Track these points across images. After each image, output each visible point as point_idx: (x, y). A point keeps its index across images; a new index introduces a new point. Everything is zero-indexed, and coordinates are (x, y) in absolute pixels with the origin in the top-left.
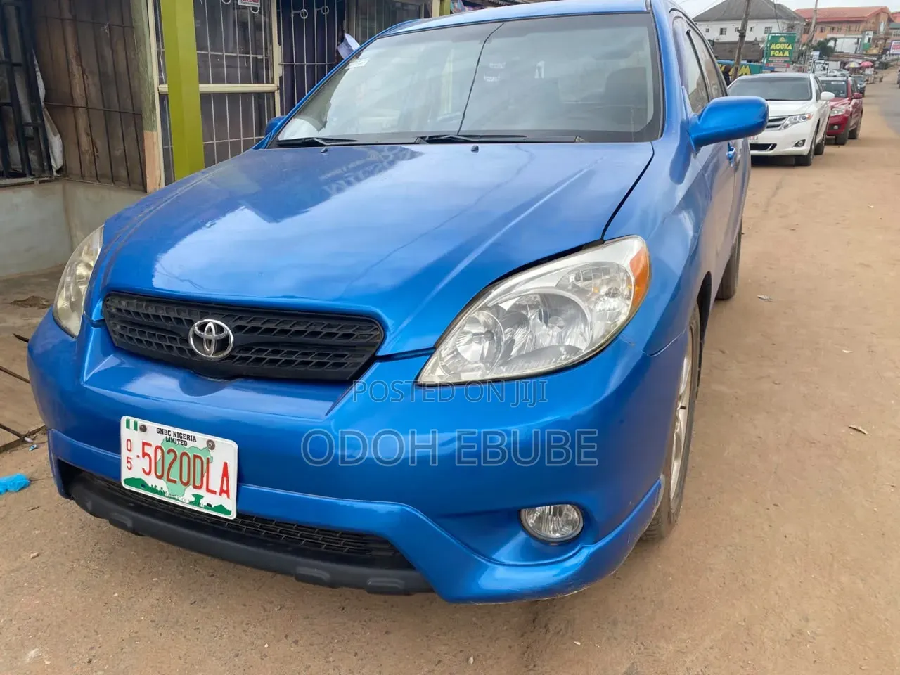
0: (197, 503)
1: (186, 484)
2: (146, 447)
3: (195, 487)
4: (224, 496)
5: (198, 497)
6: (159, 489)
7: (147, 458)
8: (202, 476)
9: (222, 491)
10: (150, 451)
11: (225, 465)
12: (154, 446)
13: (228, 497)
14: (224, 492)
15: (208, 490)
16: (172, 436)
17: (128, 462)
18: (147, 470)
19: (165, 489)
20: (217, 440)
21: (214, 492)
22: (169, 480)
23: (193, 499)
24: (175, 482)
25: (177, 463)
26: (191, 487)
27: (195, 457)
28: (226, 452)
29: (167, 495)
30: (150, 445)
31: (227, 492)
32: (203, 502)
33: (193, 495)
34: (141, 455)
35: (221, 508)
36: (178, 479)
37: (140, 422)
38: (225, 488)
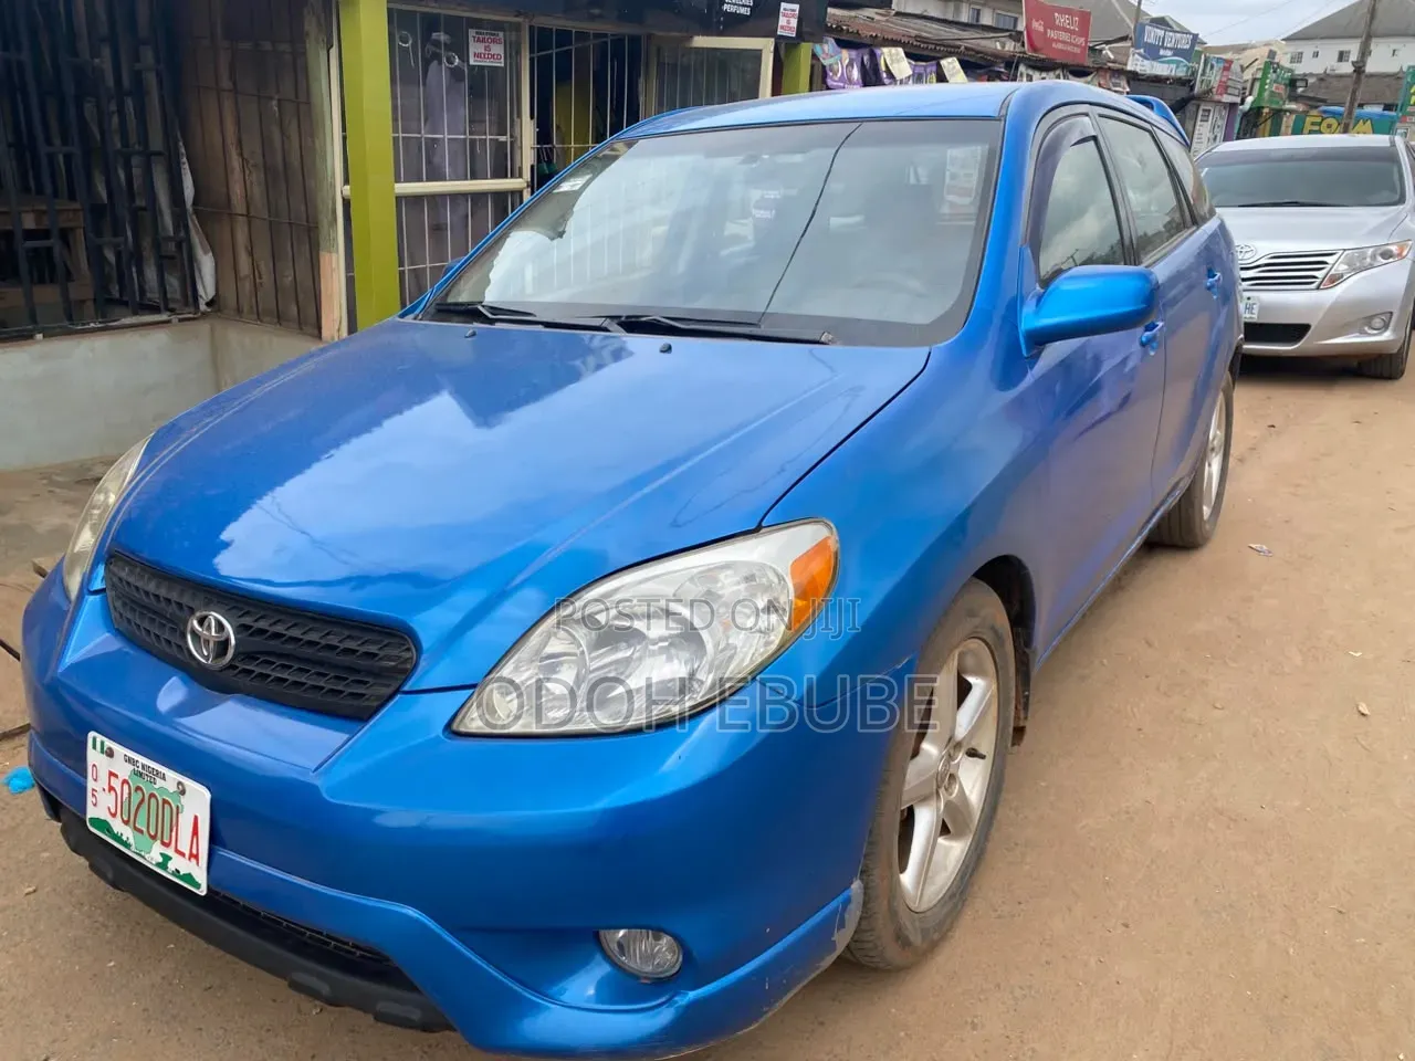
0: (163, 865)
1: (154, 838)
2: (112, 778)
3: (163, 843)
4: (194, 861)
5: (167, 858)
6: (124, 838)
7: (112, 792)
8: (171, 831)
9: (191, 855)
10: (116, 783)
11: (196, 818)
12: (121, 779)
13: (198, 863)
14: (195, 856)
15: (177, 851)
16: (140, 769)
17: (93, 795)
18: (113, 811)
19: (131, 841)
20: (189, 783)
21: (183, 854)
22: (135, 828)
23: (161, 860)
24: (141, 832)
25: (145, 805)
26: (159, 842)
27: (165, 802)
28: (197, 801)
29: (133, 848)
30: (116, 776)
31: (196, 857)
32: (172, 866)
33: (161, 854)
34: (107, 788)
35: (189, 878)
36: (145, 830)
37: (109, 743)
38: (194, 852)
